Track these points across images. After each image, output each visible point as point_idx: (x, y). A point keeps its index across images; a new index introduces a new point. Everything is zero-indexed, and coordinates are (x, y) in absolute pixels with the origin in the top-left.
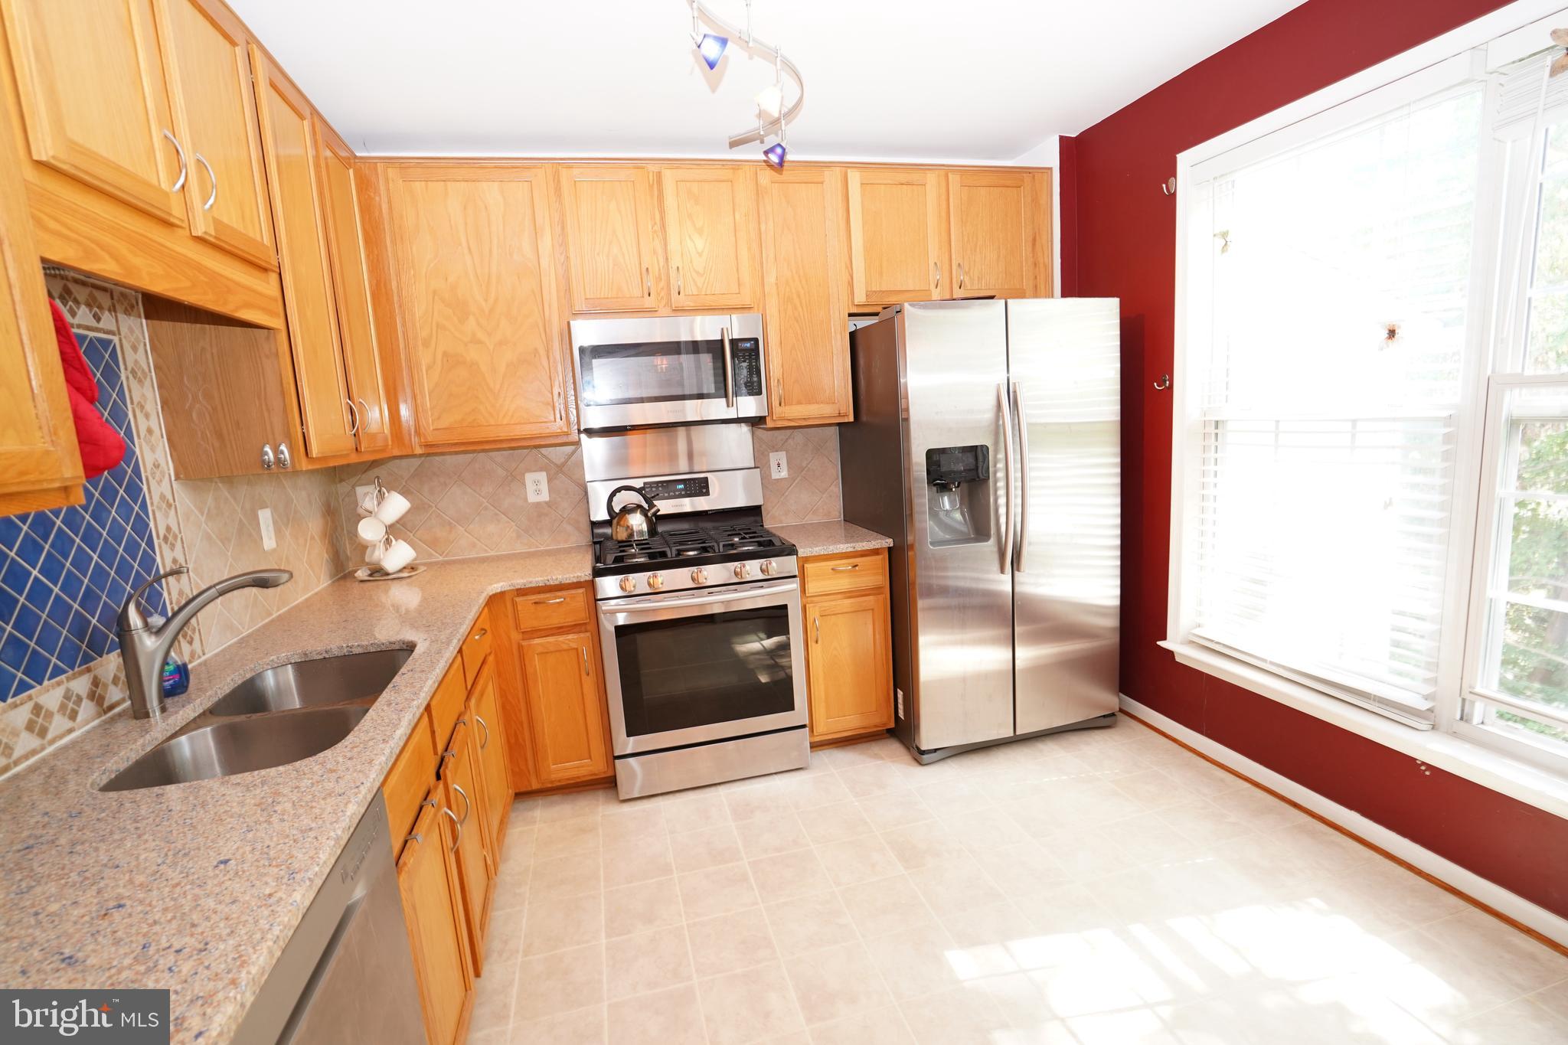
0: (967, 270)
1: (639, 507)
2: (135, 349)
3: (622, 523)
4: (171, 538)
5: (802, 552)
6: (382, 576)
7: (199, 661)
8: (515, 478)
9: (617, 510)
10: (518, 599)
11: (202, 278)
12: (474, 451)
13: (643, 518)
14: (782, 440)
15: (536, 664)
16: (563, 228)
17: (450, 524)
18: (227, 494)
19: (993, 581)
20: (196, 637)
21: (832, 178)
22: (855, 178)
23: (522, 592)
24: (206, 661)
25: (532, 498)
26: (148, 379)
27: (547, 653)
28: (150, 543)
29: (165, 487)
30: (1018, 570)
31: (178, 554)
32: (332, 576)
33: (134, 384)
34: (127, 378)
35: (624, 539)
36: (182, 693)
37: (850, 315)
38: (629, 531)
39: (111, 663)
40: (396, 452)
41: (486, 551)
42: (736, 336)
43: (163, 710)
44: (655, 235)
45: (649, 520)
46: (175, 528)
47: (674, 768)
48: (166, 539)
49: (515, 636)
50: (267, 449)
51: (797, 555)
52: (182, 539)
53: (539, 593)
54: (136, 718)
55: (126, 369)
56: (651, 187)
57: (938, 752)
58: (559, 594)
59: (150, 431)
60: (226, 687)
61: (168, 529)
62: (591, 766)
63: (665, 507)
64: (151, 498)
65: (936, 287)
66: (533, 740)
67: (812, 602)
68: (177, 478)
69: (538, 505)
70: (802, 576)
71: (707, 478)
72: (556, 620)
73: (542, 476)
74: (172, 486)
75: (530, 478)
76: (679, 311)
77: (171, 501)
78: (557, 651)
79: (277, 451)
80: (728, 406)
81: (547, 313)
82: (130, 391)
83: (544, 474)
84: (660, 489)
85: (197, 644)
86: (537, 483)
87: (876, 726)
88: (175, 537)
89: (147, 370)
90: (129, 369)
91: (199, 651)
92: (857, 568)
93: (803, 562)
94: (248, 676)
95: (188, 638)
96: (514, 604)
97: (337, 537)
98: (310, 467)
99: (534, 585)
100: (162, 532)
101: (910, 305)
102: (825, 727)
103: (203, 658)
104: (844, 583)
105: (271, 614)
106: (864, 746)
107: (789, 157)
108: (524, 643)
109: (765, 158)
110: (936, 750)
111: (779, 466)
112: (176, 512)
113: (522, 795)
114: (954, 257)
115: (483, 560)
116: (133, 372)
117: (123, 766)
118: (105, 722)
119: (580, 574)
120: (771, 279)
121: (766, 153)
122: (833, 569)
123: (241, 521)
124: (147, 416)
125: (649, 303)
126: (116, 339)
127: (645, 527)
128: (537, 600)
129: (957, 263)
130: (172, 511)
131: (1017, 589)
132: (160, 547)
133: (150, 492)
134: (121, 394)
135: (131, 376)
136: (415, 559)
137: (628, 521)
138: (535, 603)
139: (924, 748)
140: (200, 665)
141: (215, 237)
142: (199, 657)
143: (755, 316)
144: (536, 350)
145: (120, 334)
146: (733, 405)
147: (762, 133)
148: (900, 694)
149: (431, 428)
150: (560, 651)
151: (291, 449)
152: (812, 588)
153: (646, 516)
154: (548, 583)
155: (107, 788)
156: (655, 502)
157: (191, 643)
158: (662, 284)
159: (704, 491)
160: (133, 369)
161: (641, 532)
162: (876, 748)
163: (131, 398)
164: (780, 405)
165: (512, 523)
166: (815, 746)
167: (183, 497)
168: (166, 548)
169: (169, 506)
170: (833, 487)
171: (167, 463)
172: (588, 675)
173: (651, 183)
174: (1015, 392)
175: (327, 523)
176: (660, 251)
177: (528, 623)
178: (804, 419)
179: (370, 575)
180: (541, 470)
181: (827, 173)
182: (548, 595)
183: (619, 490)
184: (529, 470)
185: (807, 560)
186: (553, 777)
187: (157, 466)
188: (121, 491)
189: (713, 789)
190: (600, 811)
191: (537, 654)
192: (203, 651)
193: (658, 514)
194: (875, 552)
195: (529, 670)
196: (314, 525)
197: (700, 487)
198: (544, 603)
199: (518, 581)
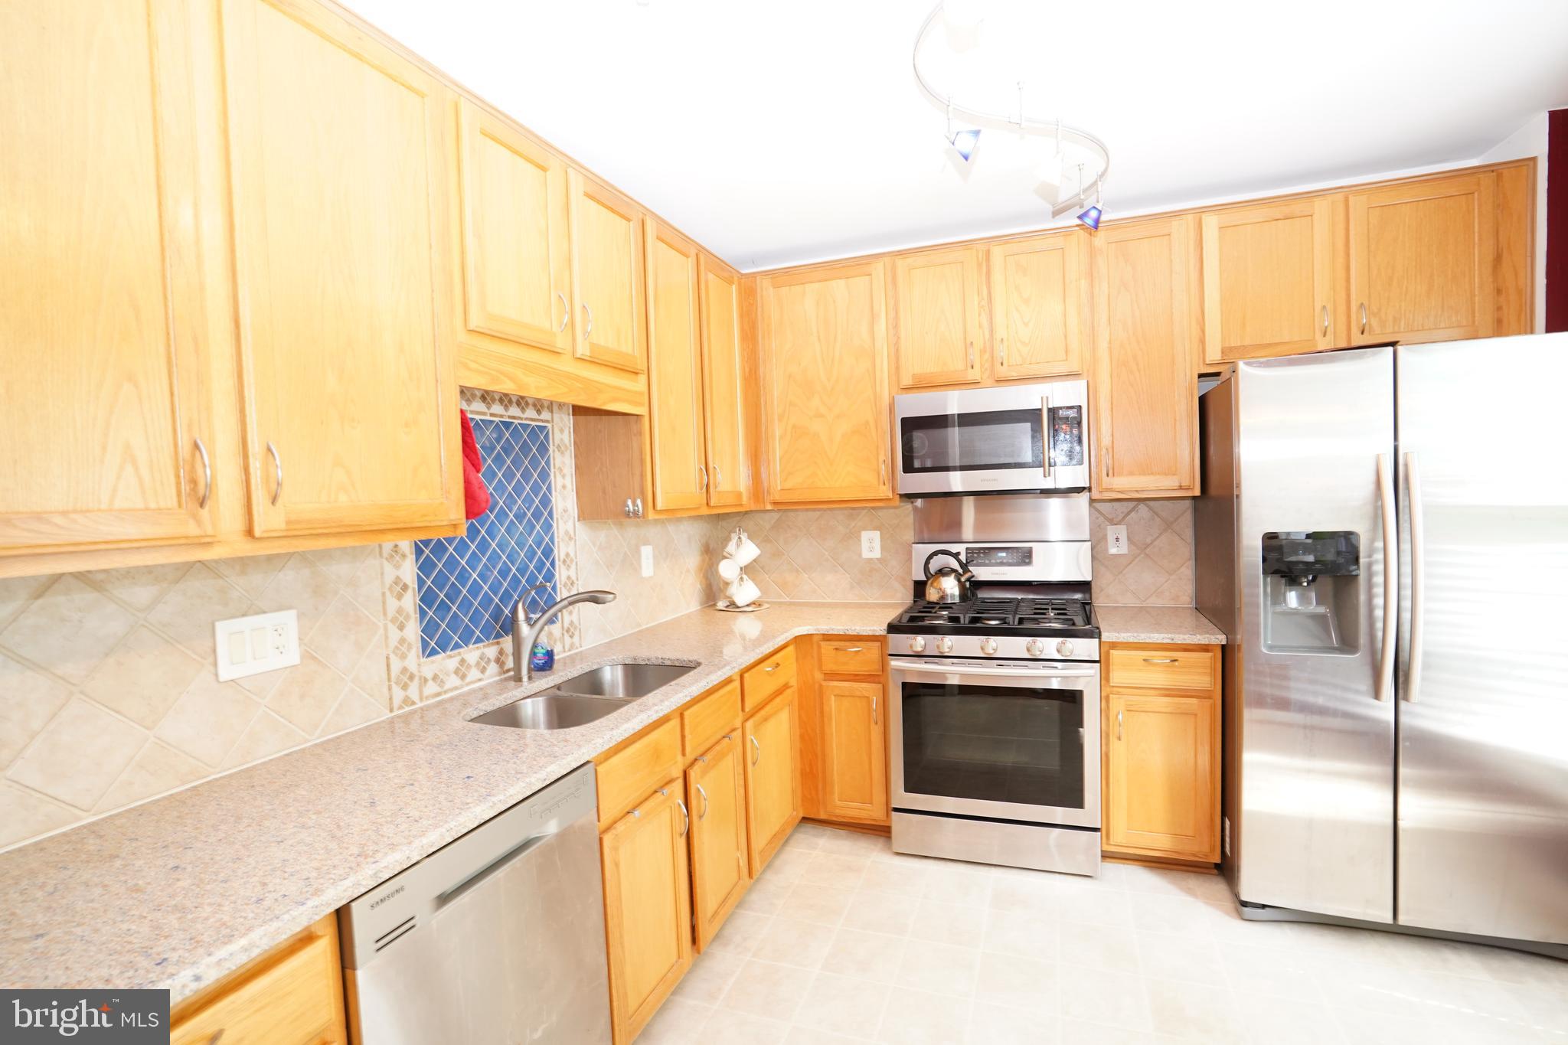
0: (1376, 311)
1: (954, 571)
2: (562, 431)
3: (935, 584)
4: (568, 562)
5: (1106, 636)
6: (734, 608)
7: (576, 651)
8: (853, 536)
9: (932, 571)
10: (823, 644)
11: (578, 385)
12: (819, 510)
13: (957, 583)
14: (1122, 513)
15: (833, 704)
16: (897, 313)
17: (797, 571)
18: (616, 533)
19: (1368, 706)
20: (577, 633)
21: (1181, 230)
22: (1211, 223)
23: (828, 637)
24: (581, 652)
25: (866, 554)
26: (568, 451)
27: (843, 696)
28: (553, 564)
29: (570, 526)
30: (1406, 699)
31: (572, 573)
32: (701, 604)
33: (557, 454)
34: (554, 451)
35: (935, 601)
36: (549, 670)
37: (1201, 376)
38: (941, 594)
39: (507, 642)
40: (753, 508)
41: (825, 598)
42: (1056, 404)
43: (530, 678)
44: (982, 310)
45: (961, 585)
46: (572, 554)
47: (950, 835)
48: (564, 561)
49: (818, 676)
50: (629, 503)
51: (1100, 638)
52: (576, 563)
53: (841, 640)
54: (515, 681)
55: (554, 445)
56: (979, 265)
57: (1267, 909)
58: (858, 644)
59: (564, 487)
60: (575, 672)
61: (567, 555)
62: (873, 812)
63: (983, 573)
64: (558, 533)
65: (1324, 336)
66: (824, 772)
67: (1118, 693)
68: (579, 520)
69: (870, 560)
70: (1102, 661)
71: (1031, 548)
72: (853, 667)
73: (877, 534)
74: (575, 526)
75: (866, 535)
76: (1001, 381)
77: (572, 535)
78: (851, 696)
79: (634, 504)
80: (1045, 476)
81: (878, 389)
82: (554, 460)
83: (878, 533)
84: (982, 555)
85: (576, 639)
86: (871, 541)
87: (1194, 855)
88: (572, 561)
89: (568, 445)
90: (556, 445)
91: (577, 644)
92: (1176, 663)
93: (1107, 649)
94: (595, 667)
95: (570, 633)
96: (819, 647)
97: (712, 572)
98: (657, 517)
99: (836, 633)
100: (562, 558)
101: (1246, 364)
102: (1122, 837)
103: (580, 649)
104: (1159, 678)
105: (640, 626)
106: (1178, 875)
107: (1103, 218)
108: (824, 683)
109: (1079, 222)
110: (1264, 906)
111: (1117, 539)
112: (575, 544)
113: (805, 820)
114: (1353, 296)
115: (817, 605)
116: (559, 447)
117: (490, 709)
118: (501, 680)
119: (875, 628)
120: (1103, 345)
121: (1080, 217)
122: (1144, 660)
123: (625, 553)
124: (564, 476)
125: (973, 375)
126: (549, 425)
127: (956, 591)
128: (838, 647)
129: (1360, 302)
130: (573, 542)
131: (1403, 719)
132: (559, 566)
133: (558, 528)
134: (548, 463)
135: (556, 450)
136: (760, 597)
137: (941, 585)
138: (836, 649)
139: (1244, 898)
140: (576, 654)
141: (591, 357)
142: (577, 648)
143: (1081, 385)
144: (867, 423)
145: (553, 422)
146: (1049, 475)
147: (1082, 197)
148: (1228, 823)
149: (779, 488)
150: (854, 696)
151: (644, 503)
152: (1118, 677)
153: (959, 581)
154: (847, 633)
155: (472, 720)
156: (970, 568)
157: (571, 637)
158: (987, 356)
159: (1027, 561)
160: (559, 445)
161: (953, 596)
162: (1194, 882)
163: (554, 464)
164: (1108, 475)
165: (847, 575)
166: (1106, 856)
167: (582, 532)
168: (563, 568)
169: (570, 538)
170: (1183, 569)
171: (574, 509)
172: (877, 723)
173: (980, 259)
174: (1406, 465)
175: (703, 561)
176: (985, 324)
177: (829, 666)
178: (1137, 491)
179: (727, 606)
180: (875, 529)
181: (1175, 223)
182: (847, 643)
183: (936, 553)
184: (865, 529)
185: (1114, 645)
186: (838, 812)
187: (565, 511)
188: (538, 527)
189: (986, 869)
190: (869, 856)
191: (835, 696)
192: (580, 644)
193: (972, 579)
194: (1205, 648)
195: (826, 708)
196: (692, 560)
197: (1026, 557)
198: (845, 650)
199: (823, 627)
